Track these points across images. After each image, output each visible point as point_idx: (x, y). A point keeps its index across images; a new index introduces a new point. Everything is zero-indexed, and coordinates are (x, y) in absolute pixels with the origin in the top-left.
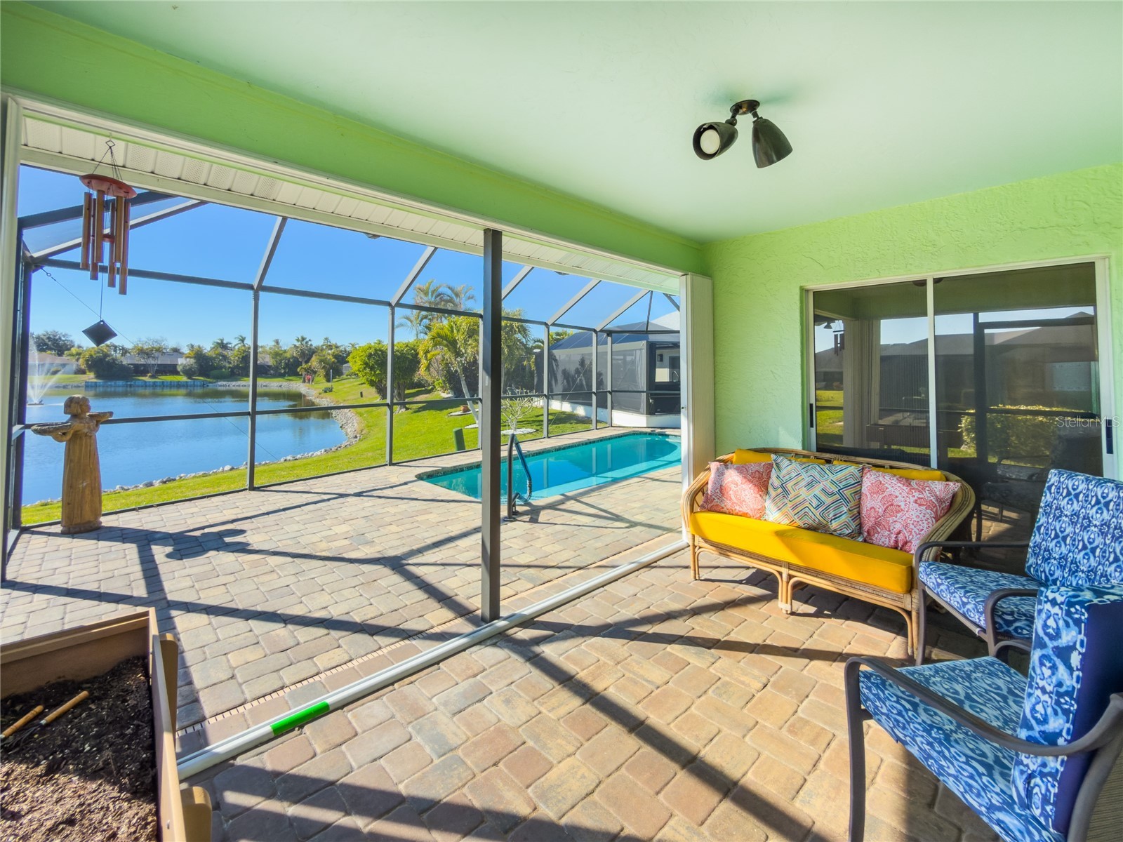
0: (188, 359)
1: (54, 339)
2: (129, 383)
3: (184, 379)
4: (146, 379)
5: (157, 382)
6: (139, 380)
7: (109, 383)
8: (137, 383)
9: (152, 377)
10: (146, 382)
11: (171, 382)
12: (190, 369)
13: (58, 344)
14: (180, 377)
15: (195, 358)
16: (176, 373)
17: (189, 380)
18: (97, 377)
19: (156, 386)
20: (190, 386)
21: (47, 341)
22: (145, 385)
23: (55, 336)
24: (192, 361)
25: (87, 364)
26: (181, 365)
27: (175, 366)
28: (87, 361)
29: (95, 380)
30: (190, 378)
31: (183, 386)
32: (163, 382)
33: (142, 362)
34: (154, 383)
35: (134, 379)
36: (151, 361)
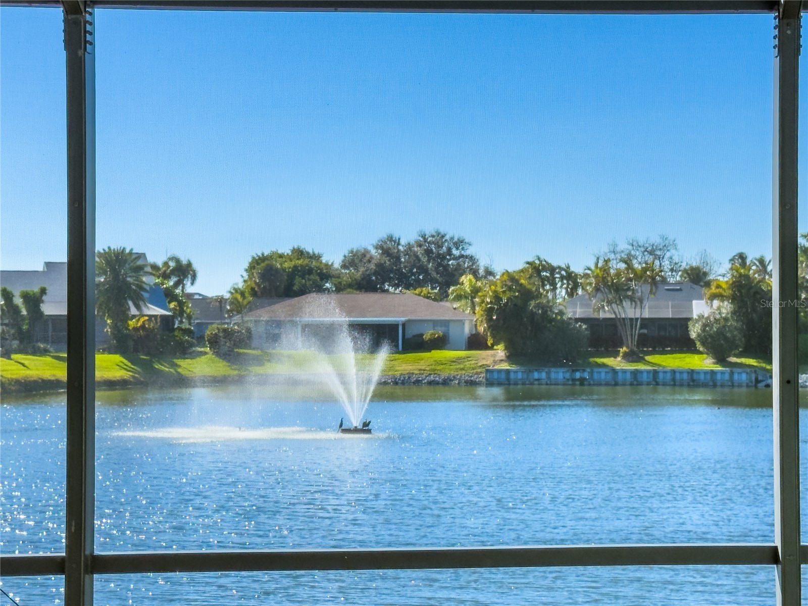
0: (716, 303)
1: (439, 255)
2: (578, 375)
3: (702, 362)
4: (616, 363)
5: (641, 372)
6: (604, 365)
7: (536, 375)
8: (596, 376)
9: (631, 357)
10: (614, 371)
11: (674, 372)
12: (721, 333)
13: (446, 267)
14: (696, 357)
15: (733, 299)
16: (686, 345)
17: (718, 368)
18: (511, 357)
19: (640, 384)
20: (722, 386)
21: (424, 259)
22: (615, 380)
23: (439, 246)
24: (726, 308)
25: (489, 320)
26: (697, 321)
27: (683, 323)
28: (489, 312)
29: (505, 366)
30: (721, 359)
31: (705, 385)
32: (655, 372)
33: (606, 313)
34: (635, 373)
35: (591, 365)
36: (630, 311)
